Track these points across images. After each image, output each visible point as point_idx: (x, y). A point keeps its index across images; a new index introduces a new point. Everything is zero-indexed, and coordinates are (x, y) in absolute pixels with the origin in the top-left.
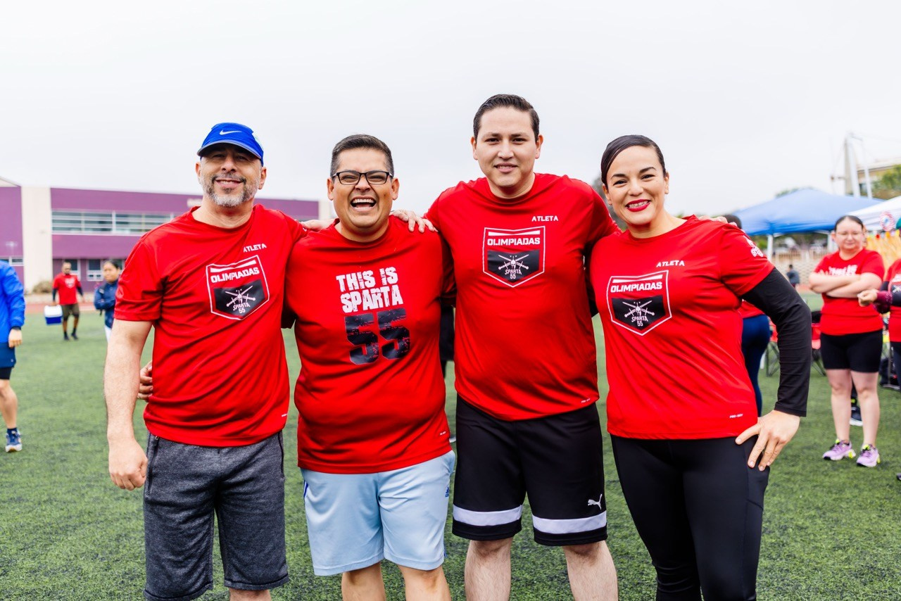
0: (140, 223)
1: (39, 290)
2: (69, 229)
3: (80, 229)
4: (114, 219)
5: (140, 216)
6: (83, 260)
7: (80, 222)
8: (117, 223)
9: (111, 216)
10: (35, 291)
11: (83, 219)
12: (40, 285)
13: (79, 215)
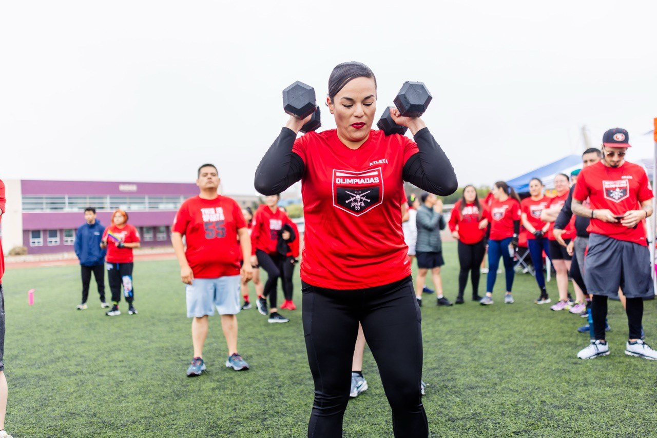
0: (86, 203)
1: (13, 253)
2: (34, 209)
3: (42, 209)
4: (67, 201)
5: (85, 198)
6: (45, 231)
7: (42, 203)
8: (69, 203)
9: (64, 198)
10: (10, 254)
11: (44, 201)
12: (14, 249)
13: (42, 198)
